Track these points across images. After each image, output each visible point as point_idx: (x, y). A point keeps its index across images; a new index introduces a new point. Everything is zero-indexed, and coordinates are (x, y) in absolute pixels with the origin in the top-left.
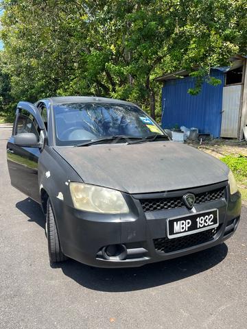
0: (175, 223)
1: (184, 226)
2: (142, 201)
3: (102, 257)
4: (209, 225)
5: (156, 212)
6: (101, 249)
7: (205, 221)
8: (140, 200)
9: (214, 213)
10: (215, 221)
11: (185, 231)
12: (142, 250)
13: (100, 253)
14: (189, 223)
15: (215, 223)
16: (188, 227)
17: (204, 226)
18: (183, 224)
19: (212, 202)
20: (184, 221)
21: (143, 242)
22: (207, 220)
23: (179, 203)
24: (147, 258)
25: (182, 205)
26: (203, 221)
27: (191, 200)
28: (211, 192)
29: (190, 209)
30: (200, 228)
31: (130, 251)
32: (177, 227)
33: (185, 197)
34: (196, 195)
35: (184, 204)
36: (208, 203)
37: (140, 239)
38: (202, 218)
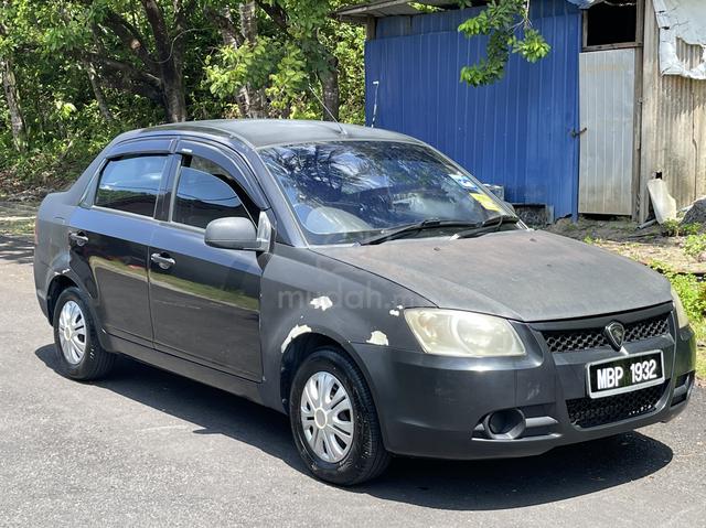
0: (599, 371)
1: (612, 377)
2: (546, 334)
3: (483, 434)
4: (649, 380)
5: (567, 353)
6: (481, 421)
7: (644, 372)
8: (543, 332)
9: (657, 357)
10: (658, 373)
11: (615, 387)
12: (548, 420)
13: (480, 427)
14: (619, 372)
15: (660, 376)
16: (619, 381)
17: (643, 381)
18: (611, 373)
19: (651, 340)
20: (611, 369)
21: (552, 404)
22: (647, 370)
23: (600, 338)
24: (557, 436)
25: (605, 342)
26: (640, 372)
27: (619, 334)
28: (646, 322)
29: (618, 349)
30: (637, 383)
31: (530, 422)
32: (604, 378)
33: (609, 328)
34: (626, 326)
35: (608, 341)
36: (644, 342)
37: (546, 399)
38: (638, 364)
